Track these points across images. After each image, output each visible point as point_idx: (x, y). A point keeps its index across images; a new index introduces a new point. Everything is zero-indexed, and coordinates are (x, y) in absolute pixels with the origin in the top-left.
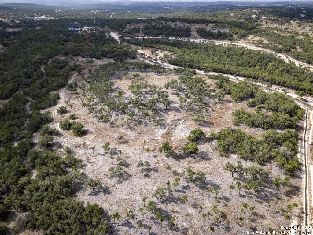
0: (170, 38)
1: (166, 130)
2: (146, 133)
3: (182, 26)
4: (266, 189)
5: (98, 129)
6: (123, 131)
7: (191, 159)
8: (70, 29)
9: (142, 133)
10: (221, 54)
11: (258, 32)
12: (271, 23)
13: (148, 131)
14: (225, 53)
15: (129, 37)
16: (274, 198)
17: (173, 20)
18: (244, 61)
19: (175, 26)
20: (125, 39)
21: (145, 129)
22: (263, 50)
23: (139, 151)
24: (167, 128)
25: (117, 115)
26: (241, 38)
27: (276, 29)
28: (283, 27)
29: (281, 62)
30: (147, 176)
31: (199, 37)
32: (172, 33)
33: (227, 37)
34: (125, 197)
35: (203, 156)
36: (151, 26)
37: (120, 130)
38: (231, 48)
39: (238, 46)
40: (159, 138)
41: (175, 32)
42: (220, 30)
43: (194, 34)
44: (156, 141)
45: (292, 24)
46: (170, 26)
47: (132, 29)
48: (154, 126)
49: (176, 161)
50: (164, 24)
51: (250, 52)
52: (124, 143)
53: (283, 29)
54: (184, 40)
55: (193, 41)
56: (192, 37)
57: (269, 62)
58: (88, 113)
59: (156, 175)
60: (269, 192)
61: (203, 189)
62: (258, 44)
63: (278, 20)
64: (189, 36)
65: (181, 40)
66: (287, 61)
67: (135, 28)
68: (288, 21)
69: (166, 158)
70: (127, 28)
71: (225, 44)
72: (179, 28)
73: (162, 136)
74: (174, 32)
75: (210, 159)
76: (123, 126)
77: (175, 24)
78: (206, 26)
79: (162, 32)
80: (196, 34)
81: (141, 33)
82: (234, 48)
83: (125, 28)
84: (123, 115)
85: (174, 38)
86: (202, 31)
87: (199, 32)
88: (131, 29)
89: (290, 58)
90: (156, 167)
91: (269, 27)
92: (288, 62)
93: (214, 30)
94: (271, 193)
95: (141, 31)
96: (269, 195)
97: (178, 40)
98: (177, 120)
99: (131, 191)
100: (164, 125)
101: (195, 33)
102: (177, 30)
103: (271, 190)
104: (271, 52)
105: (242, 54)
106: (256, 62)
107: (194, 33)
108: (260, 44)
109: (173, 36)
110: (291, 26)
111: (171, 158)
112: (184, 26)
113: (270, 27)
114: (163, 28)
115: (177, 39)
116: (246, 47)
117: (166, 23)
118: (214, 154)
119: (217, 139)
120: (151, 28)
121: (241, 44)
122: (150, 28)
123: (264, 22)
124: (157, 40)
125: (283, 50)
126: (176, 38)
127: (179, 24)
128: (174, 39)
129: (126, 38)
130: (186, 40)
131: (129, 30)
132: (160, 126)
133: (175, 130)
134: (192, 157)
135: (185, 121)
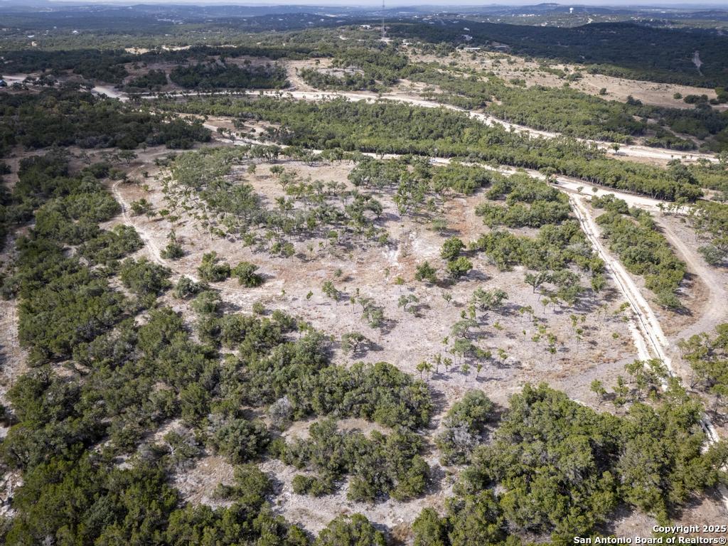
0: (248, 93)
1: (399, 250)
2: (371, 260)
3: (263, 67)
4: (581, 299)
5: (281, 269)
6: (330, 264)
7: (464, 283)
9: (364, 261)
10: (372, 120)
11: (413, 72)
12: (423, 54)
13: (371, 256)
14: (377, 116)
15: (150, 95)
16: (595, 306)
17: (235, 54)
18: (420, 130)
19: (246, 66)
20: (145, 100)
21: (365, 256)
22: (442, 108)
23: (381, 288)
24: (399, 246)
25: (301, 240)
26: (391, 85)
27: (435, 64)
28: (447, 61)
29: (480, 125)
30: (419, 316)
31: (310, 88)
32: (245, 81)
33: (365, 86)
34: (409, 348)
35: (478, 276)
36: (189, 68)
37: (323, 263)
38: (385, 106)
39: (395, 101)
40: (397, 264)
41: (253, 79)
42: (347, 71)
43: (297, 82)
44: (395, 269)
45: (460, 55)
46: (236, 65)
48: (377, 248)
49: (446, 290)
51: (423, 113)
52: (345, 281)
53: (447, 64)
56: (294, 88)
57: (463, 127)
58: (245, 246)
59: (432, 312)
60: (586, 301)
61: (507, 316)
62: (428, 95)
63: (435, 48)
64: (287, 86)
66: (488, 122)
67: (152, 72)
68: (453, 50)
69: (429, 289)
70: (131, 74)
71: (370, 99)
72: (257, 69)
73: (399, 260)
74: (249, 79)
75: (489, 278)
76: (323, 256)
77: (245, 62)
78: (317, 64)
79: (223, 80)
80: (299, 82)
81: (171, 84)
82: (391, 106)
83: (124, 74)
84: (312, 239)
86: (312, 75)
87: (306, 77)
88: (142, 77)
89: (491, 118)
91: (422, 62)
92: (492, 126)
93: (336, 71)
94: (589, 302)
95: (169, 81)
96: (587, 304)
98: (405, 233)
99: (413, 340)
100: (391, 243)
101: (296, 79)
102: (256, 75)
103: (588, 299)
104: (455, 109)
105: (410, 116)
106: (440, 130)
107: (294, 79)
108: (431, 95)
109: (253, 89)
110: (460, 58)
111: (435, 288)
112: (269, 66)
113: (425, 61)
114: (221, 70)
116: (412, 103)
117: (223, 61)
119: (482, 250)
120: (192, 72)
121: (397, 96)
122: (189, 72)
123: (410, 52)
125: (475, 105)
126: (262, 93)
127: (254, 62)
129: (146, 97)
131: (140, 79)
132: (387, 247)
134: (463, 280)
135: (417, 233)
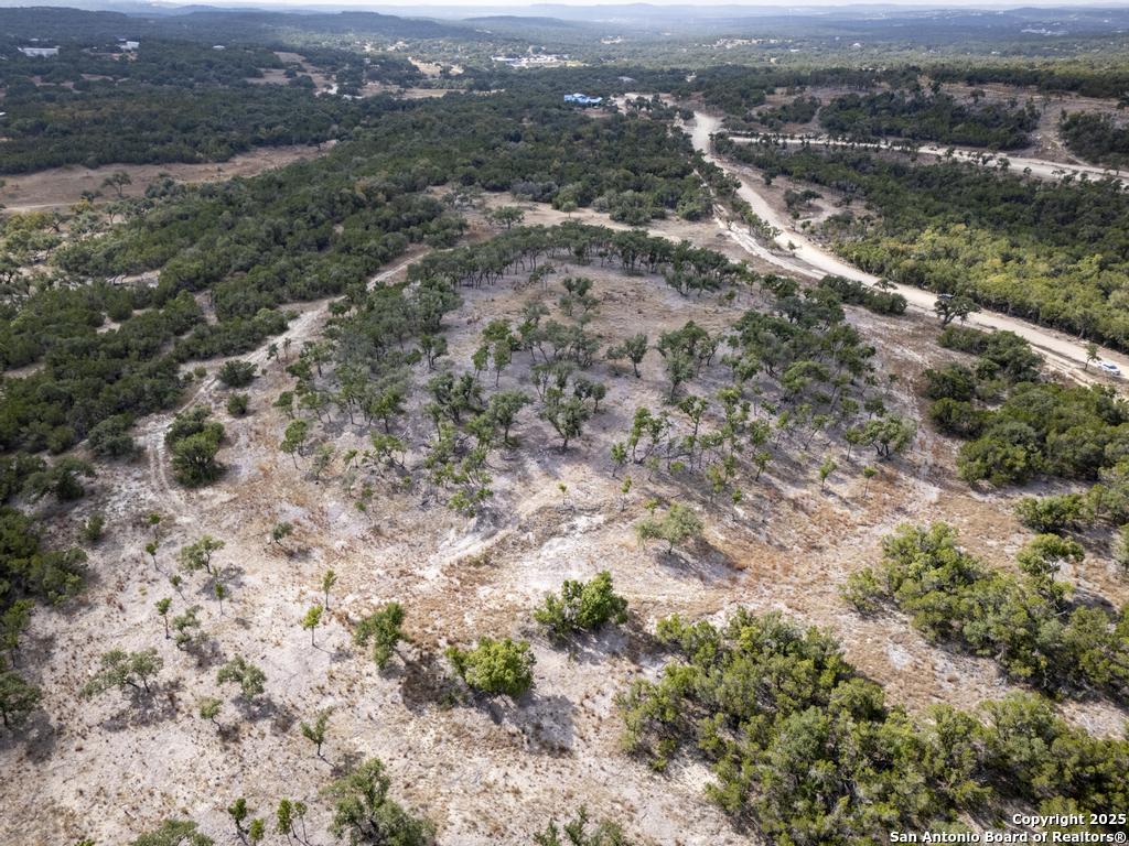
0: (924, 150)
2: (405, 536)
3: (1003, 105)
5: (266, 474)
6: (332, 504)
7: (477, 719)
8: (568, 97)
9: (389, 532)
13: (417, 527)
15: (751, 136)
19: (972, 101)
20: (732, 142)
21: (410, 519)
24: (501, 534)
25: (362, 433)
30: (228, 734)
31: (1066, 154)
32: (943, 128)
35: (546, 723)
36: (863, 99)
37: (326, 495)
40: (432, 573)
41: (961, 126)
43: (1049, 140)
44: (407, 584)
46: (950, 99)
47: (784, 108)
48: (453, 513)
49: (403, 707)
50: (928, 93)
52: (291, 555)
54: (985, 162)
55: (1022, 167)
56: (1031, 151)
59: (268, 744)
64: (1019, 146)
65: (968, 163)
67: (798, 102)
69: (373, 679)
70: (770, 102)
72: (988, 109)
73: (450, 569)
74: (954, 124)
75: (562, 751)
77: (974, 95)
79: (902, 124)
80: (1055, 140)
81: (813, 122)
83: (761, 101)
85: (941, 152)
86: (1089, 129)
87: (1074, 130)
88: (778, 108)
90: (300, 705)
95: (815, 117)
97: (955, 162)
98: (571, 508)
100: (495, 518)
101: (1052, 135)
102: (974, 120)
107: (1046, 134)
109: (941, 142)
111: (393, 685)
112: (1013, 104)
114: (916, 106)
115: (956, 155)
117: (935, 89)
118: (604, 729)
120: (863, 104)
122: (859, 105)
124: (856, 157)
126: (950, 153)
127: (993, 94)
128: (939, 157)
129: (737, 139)
130: (992, 163)
131: (773, 110)
132: (474, 521)
133: (527, 556)
134: (491, 708)
135: (606, 523)
